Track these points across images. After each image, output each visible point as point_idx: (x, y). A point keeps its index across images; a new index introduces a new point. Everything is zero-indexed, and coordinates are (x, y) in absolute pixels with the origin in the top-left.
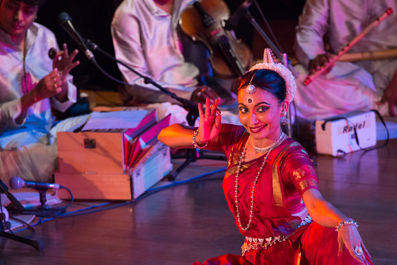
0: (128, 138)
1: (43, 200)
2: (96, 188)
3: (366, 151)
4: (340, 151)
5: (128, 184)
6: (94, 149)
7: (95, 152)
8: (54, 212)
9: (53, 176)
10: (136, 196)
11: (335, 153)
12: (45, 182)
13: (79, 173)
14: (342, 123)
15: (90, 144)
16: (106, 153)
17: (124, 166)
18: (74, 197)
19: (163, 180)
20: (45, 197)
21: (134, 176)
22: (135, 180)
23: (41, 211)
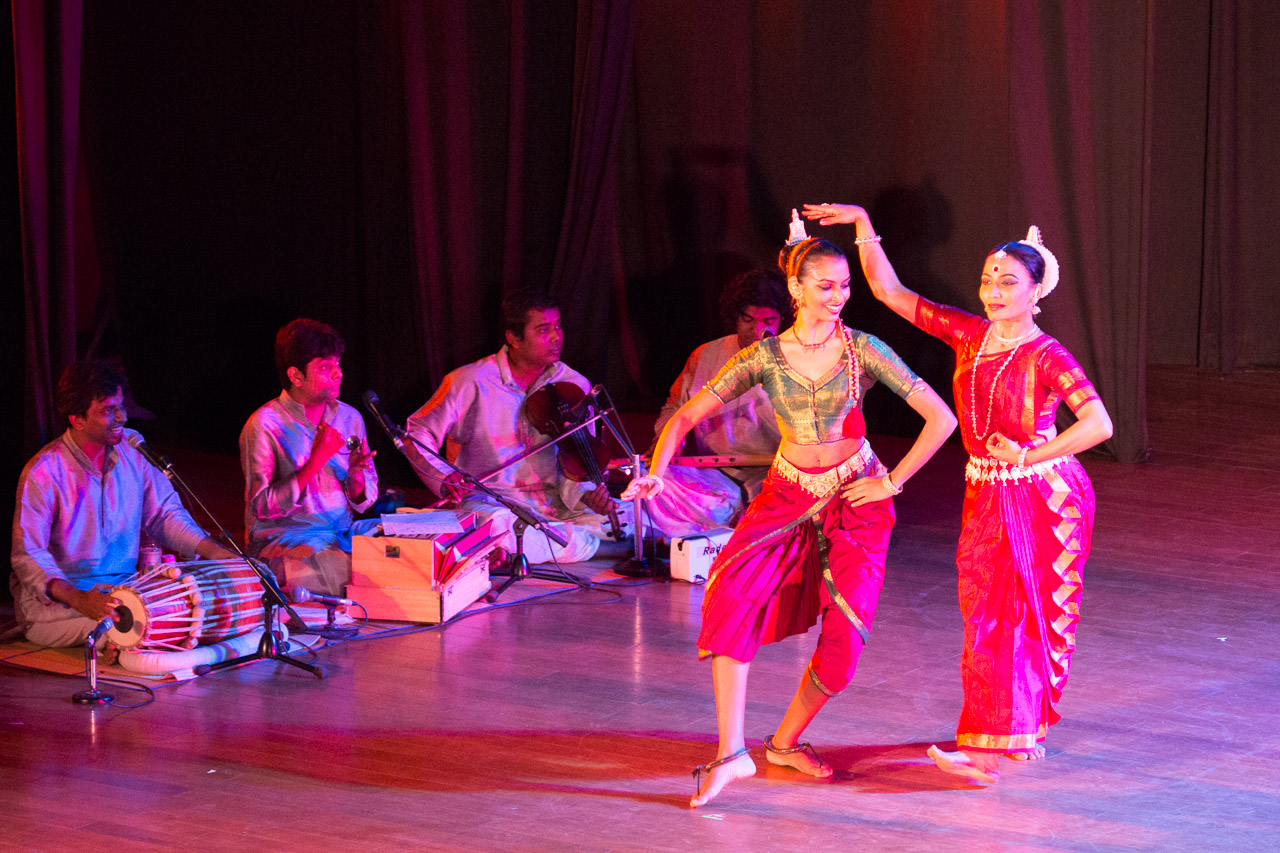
0: (441, 547)
1: (331, 618)
2: (397, 606)
4: (698, 577)
5: (438, 603)
6: (397, 559)
7: (399, 562)
8: (343, 632)
9: (345, 589)
10: (445, 619)
11: (692, 580)
12: (335, 596)
13: (377, 587)
14: (703, 543)
15: (393, 553)
16: (412, 564)
17: (433, 582)
18: (369, 617)
19: (478, 601)
20: (334, 614)
21: (446, 594)
22: (446, 600)
23: (328, 631)
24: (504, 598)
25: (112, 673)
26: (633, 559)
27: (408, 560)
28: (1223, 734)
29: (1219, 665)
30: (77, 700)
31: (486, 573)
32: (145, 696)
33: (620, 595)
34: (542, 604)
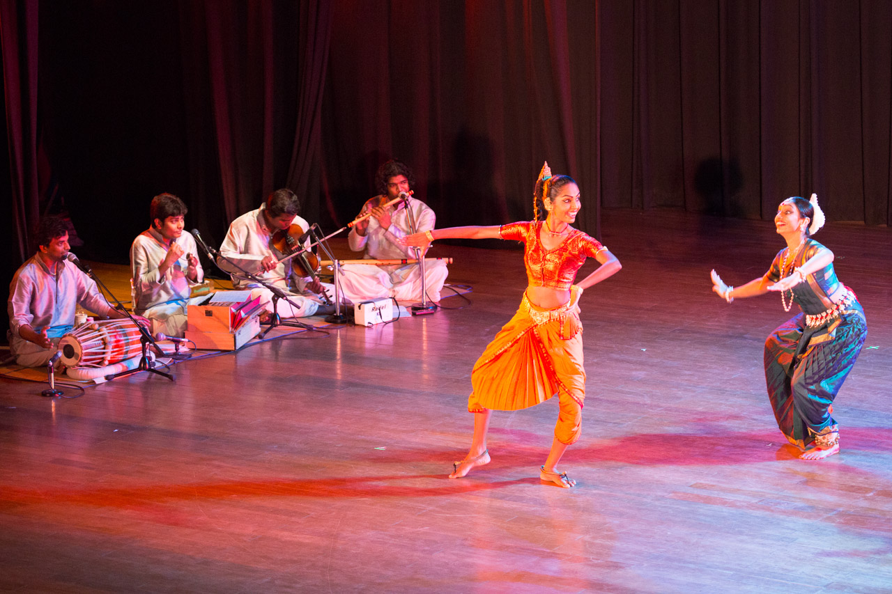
0: (234, 310)
1: (177, 349)
2: (212, 342)
3: (386, 323)
4: (369, 323)
5: (233, 340)
7: (212, 319)
8: (184, 355)
9: (184, 333)
10: (237, 348)
11: (366, 325)
12: (179, 337)
13: (202, 332)
14: (371, 305)
15: (209, 314)
17: (230, 328)
18: (197, 348)
19: (254, 338)
20: (178, 346)
21: (237, 335)
22: (237, 338)
23: (176, 355)
24: (268, 336)
25: (63, 380)
28: (645, 399)
29: (642, 363)
30: (44, 394)
31: (258, 323)
32: (80, 391)
33: (329, 334)
34: (287, 339)
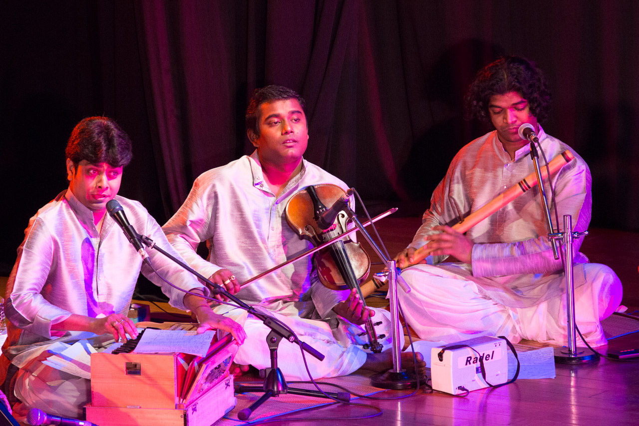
0: (182, 362)
4: (460, 388)
5: (182, 422)
6: (137, 376)
7: (139, 380)
12: (73, 419)
13: (117, 407)
14: (464, 353)
15: (133, 370)
16: (154, 382)
17: (177, 399)
21: (190, 411)
24: (258, 415)
26: (391, 371)
27: (149, 378)
31: (231, 389)
33: (380, 409)
